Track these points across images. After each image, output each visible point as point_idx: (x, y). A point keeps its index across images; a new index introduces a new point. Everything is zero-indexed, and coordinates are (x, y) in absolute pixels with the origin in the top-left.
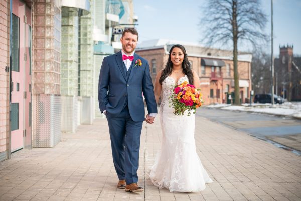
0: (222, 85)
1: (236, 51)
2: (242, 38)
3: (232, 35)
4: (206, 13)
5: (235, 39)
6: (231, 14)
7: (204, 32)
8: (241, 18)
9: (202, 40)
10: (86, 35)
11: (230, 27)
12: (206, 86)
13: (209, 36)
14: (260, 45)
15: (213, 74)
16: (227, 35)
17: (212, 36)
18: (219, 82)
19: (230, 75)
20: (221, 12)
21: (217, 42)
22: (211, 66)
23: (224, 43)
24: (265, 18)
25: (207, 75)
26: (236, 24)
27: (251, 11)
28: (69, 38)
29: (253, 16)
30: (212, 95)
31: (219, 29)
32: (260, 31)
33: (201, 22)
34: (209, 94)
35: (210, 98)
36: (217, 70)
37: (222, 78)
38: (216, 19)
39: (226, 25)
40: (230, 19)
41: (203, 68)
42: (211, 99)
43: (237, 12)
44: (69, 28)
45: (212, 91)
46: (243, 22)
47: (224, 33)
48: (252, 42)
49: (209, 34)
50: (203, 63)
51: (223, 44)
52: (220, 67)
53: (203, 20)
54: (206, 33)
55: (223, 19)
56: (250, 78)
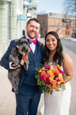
0: (70, 30)
3: (75, 10)
10: (13, 12)
12: (64, 30)
15: (67, 25)
18: (69, 28)
22: (66, 22)
25: (65, 25)
28: (3, 15)
36: (69, 24)
38: (69, 3)
39: (73, 6)
41: (63, 23)
44: (3, 10)
45: (66, 32)
50: (63, 21)
52: (70, 22)
53: (64, 4)
55: (72, 3)
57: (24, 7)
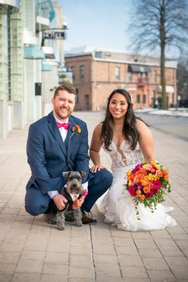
0: (148, 91)
2: (169, 44)
3: (159, 41)
4: (135, 19)
5: (163, 45)
6: (159, 20)
7: (133, 38)
8: (169, 24)
10: (15, 37)
11: (158, 33)
12: (133, 92)
13: (137, 42)
15: (140, 80)
16: (154, 42)
17: (140, 42)
18: (146, 88)
19: (156, 81)
20: (149, 18)
22: (137, 72)
25: (134, 81)
26: (164, 30)
27: (179, 17)
29: (180, 22)
30: (138, 101)
33: (129, 28)
34: (136, 99)
35: (136, 103)
36: (144, 76)
37: (148, 84)
38: (144, 25)
39: (154, 31)
40: (158, 25)
41: (129, 75)
42: (138, 104)
43: (165, 18)
45: (139, 96)
46: (171, 28)
47: (152, 39)
48: (179, 48)
49: (137, 40)
50: (130, 69)
51: (151, 50)
52: (146, 73)
53: (132, 26)
55: (152, 25)
56: (175, 84)
57: (37, 32)
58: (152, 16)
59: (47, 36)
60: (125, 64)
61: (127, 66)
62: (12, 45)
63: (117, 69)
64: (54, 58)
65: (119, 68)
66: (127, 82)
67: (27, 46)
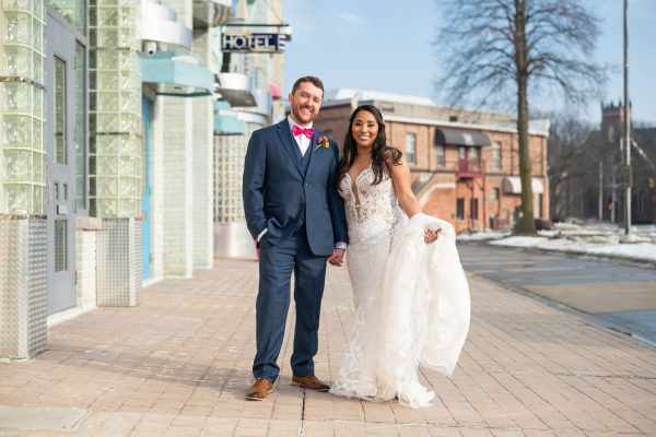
0: (483, 189)
1: (523, 105)
2: (538, 75)
3: (513, 66)
4: (452, 17)
5: (522, 77)
6: (512, 18)
7: (449, 61)
8: (536, 27)
9: (444, 81)
11: (510, 49)
12: (448, 191)
13: (458, 72)
14: (582, 92)
15: (464, 165)
16: (499, 71)
17: (468, 71)
18: (478, 182)
19: (501, 167)
20: (487, 13)
21: (479, 85)
22: (457, 147)
23: (497, 86)
24: (594, 27)
25: (449, 166)
26: (525, 42)
27: (560, 10)
29: (565, 21)
30: (460, 213)
31: (483, 53)
32: (582, 57)
33: (441, 37)
34: (453, 209)
35: (455, 218)
36: (472, 154)
37: (483, 175)
38: (477, 30)
39: (499, 45)
40: (510, 28)
41: (436, 152)
42: (459, 220)
43: (525, 13)
45: (460, 202)
46: (540, 38)
47: (495, 63)
48: (563, 84)
49: (459, 65)
50: (440, 139)
51: (493, 90)
52: (478, 148)
53: (447, 33)
54: (452, 65)
55: (494, 29)
56: (545, 174)
58: (496, 8)
59: (233, 43)
60: (428, 126)
61: (432, 130)
62: (100, 42)
63: (410, 139)
64: (254, 104)
65: (415, 136)
66: (433, 168)
67: (152, 47)
